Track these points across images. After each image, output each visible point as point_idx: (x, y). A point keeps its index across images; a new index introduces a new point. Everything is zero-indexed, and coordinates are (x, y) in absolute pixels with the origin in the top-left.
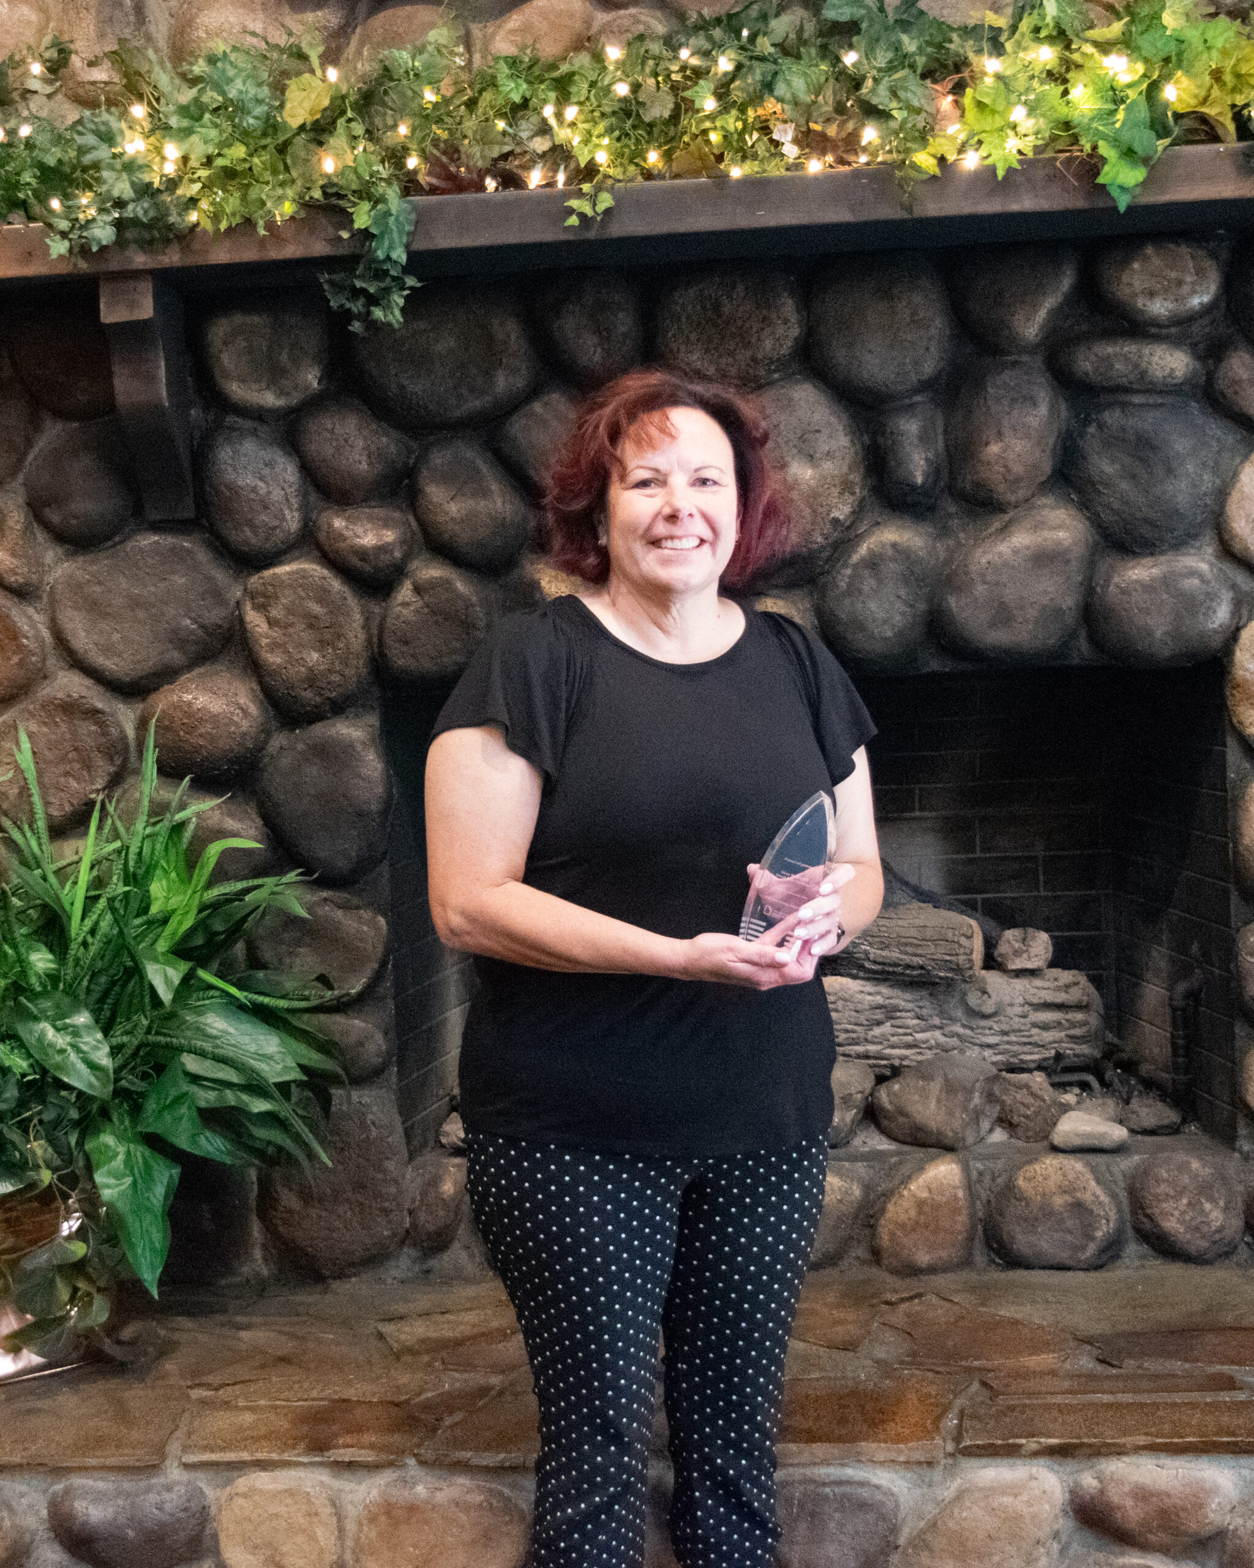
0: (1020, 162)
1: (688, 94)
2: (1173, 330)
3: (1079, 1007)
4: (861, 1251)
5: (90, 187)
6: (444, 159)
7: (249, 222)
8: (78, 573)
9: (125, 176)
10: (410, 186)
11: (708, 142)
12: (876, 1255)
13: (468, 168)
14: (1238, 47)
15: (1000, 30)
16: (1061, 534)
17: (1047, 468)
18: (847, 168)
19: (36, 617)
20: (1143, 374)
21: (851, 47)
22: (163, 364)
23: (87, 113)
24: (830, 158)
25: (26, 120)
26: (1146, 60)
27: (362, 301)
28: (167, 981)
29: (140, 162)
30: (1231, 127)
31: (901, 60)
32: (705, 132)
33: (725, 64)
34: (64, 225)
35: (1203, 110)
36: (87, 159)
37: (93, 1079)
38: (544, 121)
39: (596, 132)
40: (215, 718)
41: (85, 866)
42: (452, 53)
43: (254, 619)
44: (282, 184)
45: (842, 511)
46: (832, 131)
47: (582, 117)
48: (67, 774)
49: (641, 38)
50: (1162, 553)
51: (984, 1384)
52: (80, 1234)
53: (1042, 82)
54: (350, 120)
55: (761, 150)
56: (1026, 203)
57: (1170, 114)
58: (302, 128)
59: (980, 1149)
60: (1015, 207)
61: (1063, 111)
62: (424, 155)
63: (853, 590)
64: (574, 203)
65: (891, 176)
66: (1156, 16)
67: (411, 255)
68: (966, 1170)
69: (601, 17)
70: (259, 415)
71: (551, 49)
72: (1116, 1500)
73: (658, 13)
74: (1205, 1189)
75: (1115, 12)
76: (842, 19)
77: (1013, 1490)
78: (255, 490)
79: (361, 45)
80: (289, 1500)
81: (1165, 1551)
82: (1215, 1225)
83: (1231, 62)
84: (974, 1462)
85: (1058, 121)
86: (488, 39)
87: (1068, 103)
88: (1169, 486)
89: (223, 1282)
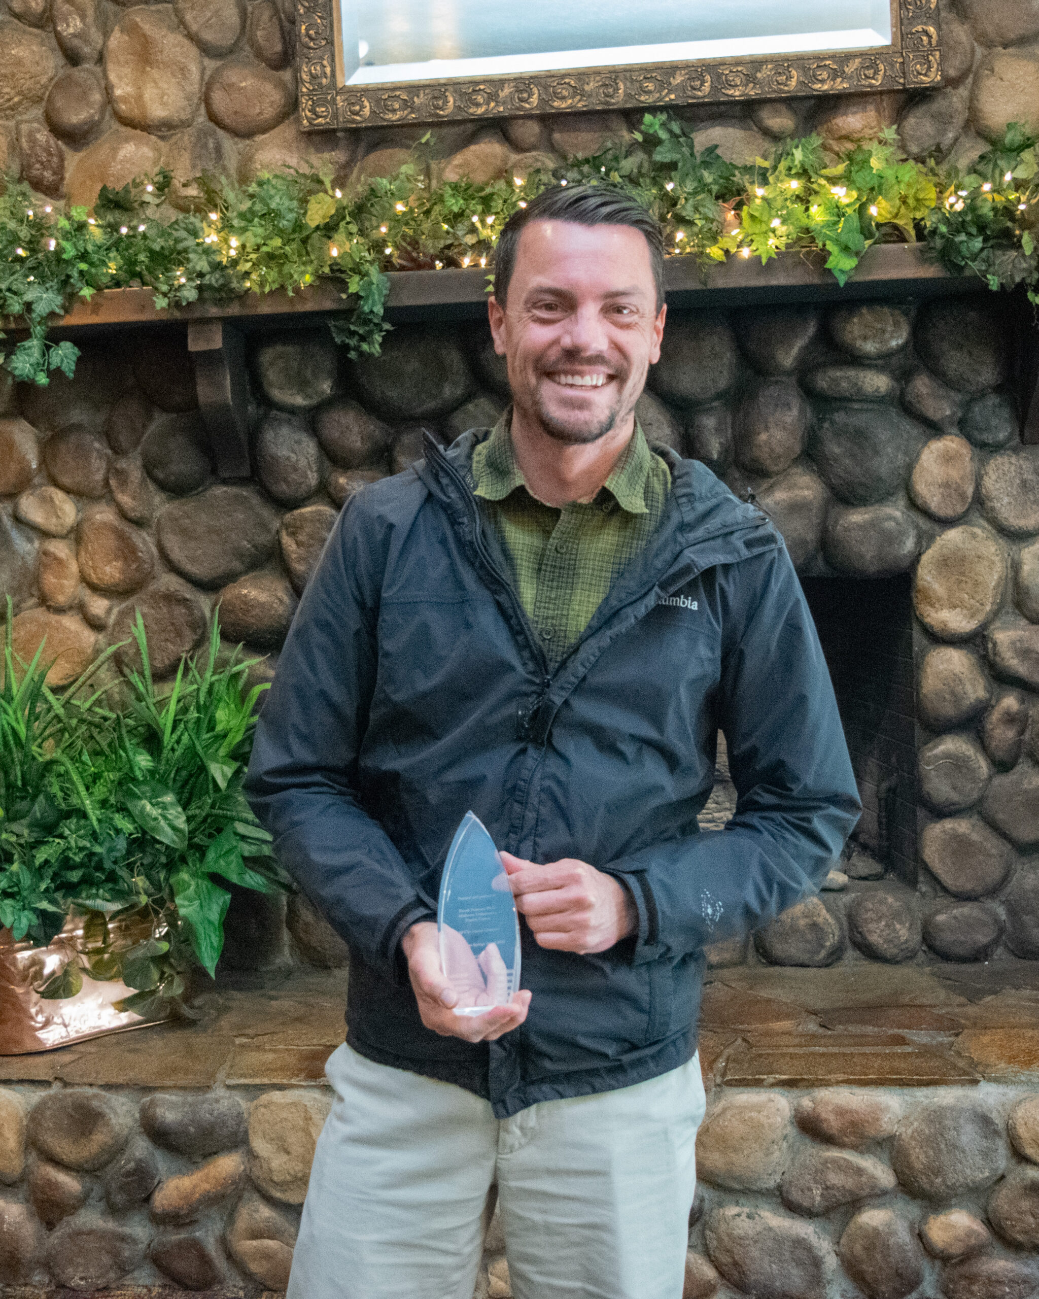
0: (777, 254)
2: (880, 362)
5: (180, 263)
6: (409, 248)
7: (283, 288)
8: (175, 512)
9: (204, 257)
10: (387, 265)
13: (424, 254)
14: (917, 182)
15: (766, 169)
16: (806, 493)
17: (798, 449)
19: (148, 538)
20: (859, 390)
21: (671, 180)
22: (228, 377)
23: (181, 216)
25: (143, 221)
26: (859, 189)
27: (357, 338)
28: (224, 775)
29: (214, 248)
30: (913, 233)
31: (703, 187)
34: (165, 288)
35: (895, 221)
36: (180, 246)
37: (175, 838)
38: (473, 224)
40: (262, 605)
41: (173, 702)
42: (416, 180)
43: (288, 543)
44: (304, 264)
47: (498, 222)
48: (167, 640)
49: (538, 171)
50: (872, 505)
51: (744, 1040)
52: (166, 937)
53: (793, 203)
54: (348, 223)
56: (780, 280)
57: (873, 224)
58: (318, 228)
60: (774, 282)
61: (805, 221)
62: (396, 246)
65: (695, 262)
66: (866, 161)
67: (387, 309)
69: (514, 157)
70: (292, 411)
71: (479, 178)
72: (824, 1115)
73: (550, 155)
74: (896, 916)
75: (840, 157)
76: (666, 160)
77: (758, 1108)
78: (288, 458)
79: (360, 173)
80: (293, 1110)
81: (855, 1148)
82: (903, 939)
83: (912, 192)
84: (735, 1090)
85: (801, 228)
86: (441, 171)
87: (808, 217)
88: (876, 462)
89: (264, 969)
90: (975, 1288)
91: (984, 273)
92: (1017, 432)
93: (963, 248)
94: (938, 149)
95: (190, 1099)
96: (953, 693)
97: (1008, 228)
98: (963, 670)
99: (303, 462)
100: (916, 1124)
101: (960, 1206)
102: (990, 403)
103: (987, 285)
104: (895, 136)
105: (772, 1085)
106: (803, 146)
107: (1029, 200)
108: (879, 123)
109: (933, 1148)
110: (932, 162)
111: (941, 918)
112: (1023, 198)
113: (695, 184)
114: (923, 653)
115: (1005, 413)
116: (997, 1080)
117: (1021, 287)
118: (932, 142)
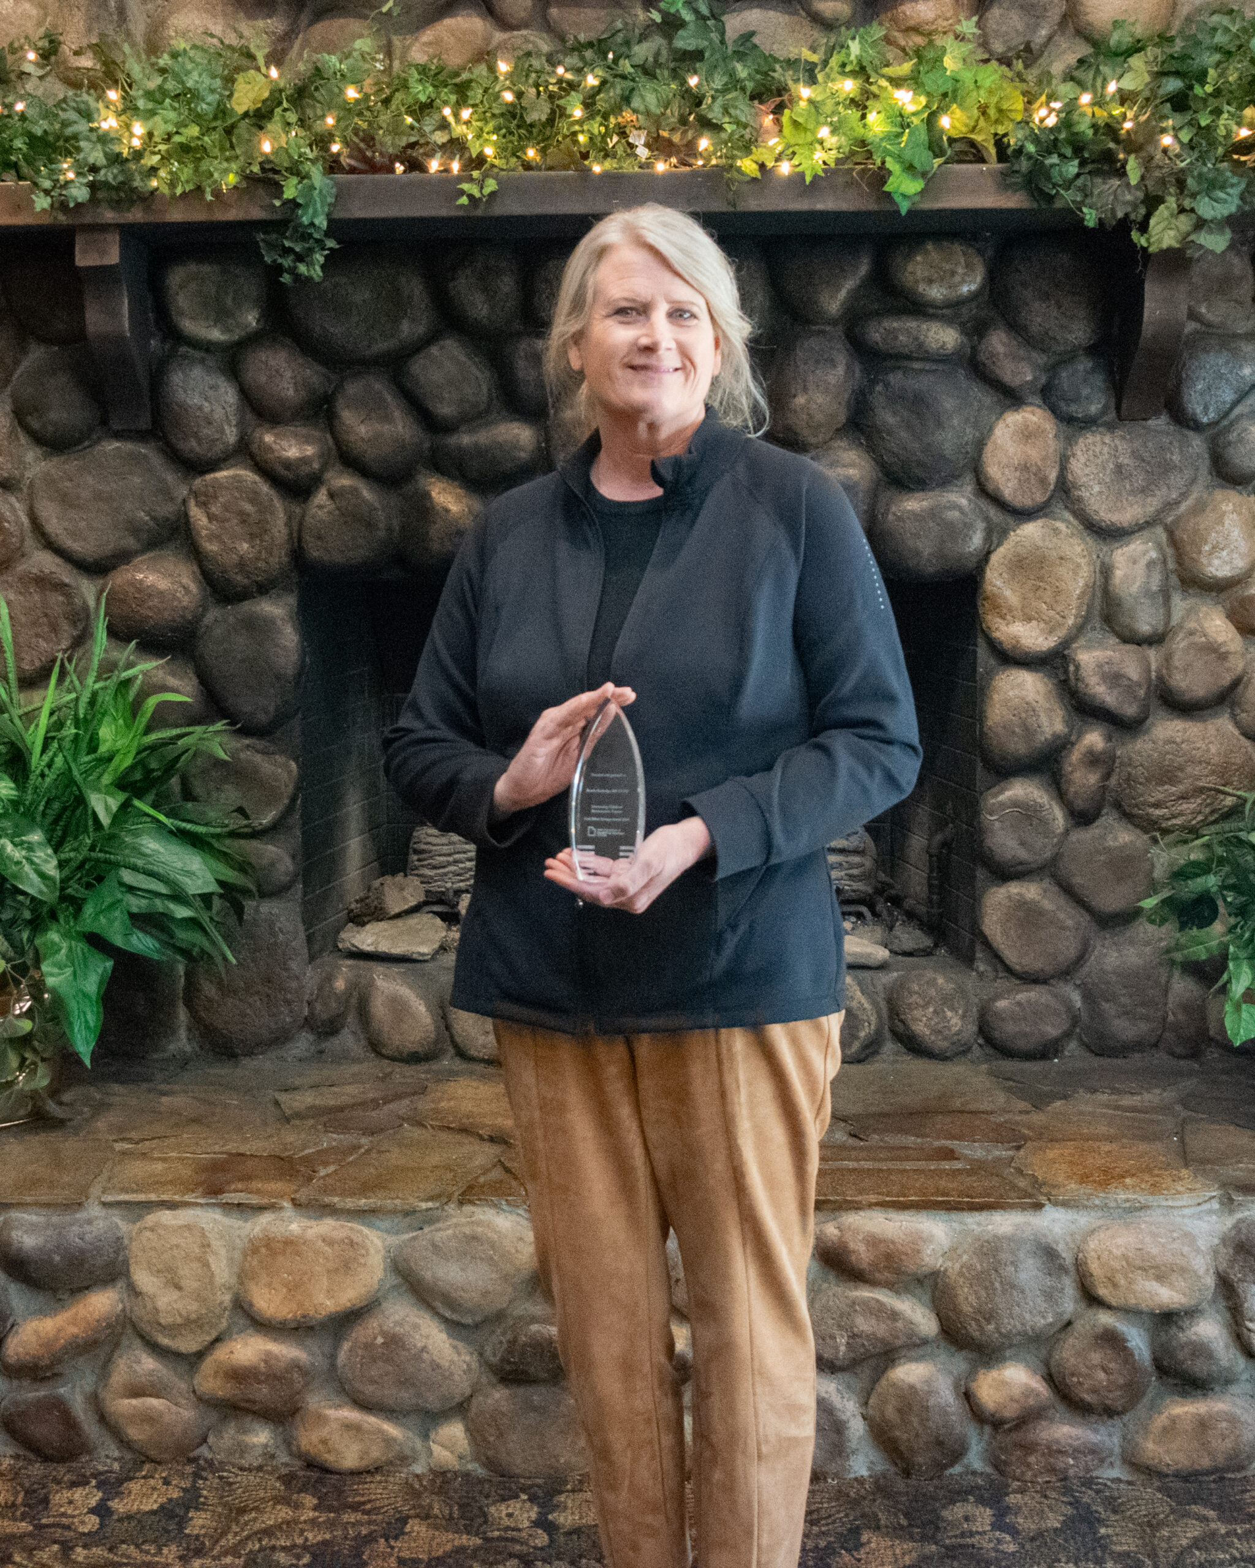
0: (824, 170)
1: (561, 102)
2: (946, 311)
3: (856, 852)
5: (69, 153)
6: (362, 145)
7: (199, 189)
8: (53, 471)
9: (99, 146)
10: (333, 166)
11: (576, 142)
13: (381, 154)
14: (1001, 88)
15: (815, 65)
16: (852, 471)
17: (842, 418)
18: (688, 169)
19: (17, 505)
20: (921, 345)
21: (695, 72)
22: (126, 301)
23: (70, 93)
24: (674, 160)
25: (22, 98)
26: (929, 94)
27: (292, 257)
28: (107, 808)
29: (113, 135)
30: (993, 151)
31: (735, 83)
32: (575, 134)
33: (592, 81)
34: (47, 184)
35: (972, 136)
36: (69, 131)
37: (45, 889)
38: (444, 118)
39: (486, 130)
40: (161, 594)
41: (45, 712)
42: (374, 59)
43: (197, 515)
44: (227, 160)
46: (676, 138)
47: (476, 117)
48: (38, 636)
49: (529, 54)
50: (932, 489)
52: (29, 1014)
53: (846, 108)
54: (285, 110)
55: (620, 151)
56: (827, 204)
57: (945, 138)
58: (246, 115)
60: (820, 207)
61: (860, 131)
62: (346, 143)
64: (465, 186)
65: (722, 177)
66: (939, 60)
67: (330, 221)
69: (499, 36)
70: (207, 347)
71: (454, 60)
72: (852, 1246)
73: (545, 35)
74: (947, 1000)
75: (907, 54)
76: (689, 48)
78: (200, 408)
79: (302, 48)
80: (186, 1234)
81: (890, 1286)
82: (955, 1029)
83: (995, 99)
85: (856, 139)
86: (406, 49)
87: (865, 126)
88: (938, 436)
89: (155, 1056)
90: (1032, 1459)
91: (1079, 205)
92: (1112, 405)
93: (1055, 172)
94: (1028, 48)
95: (55, 1219)
96: (1026, 728)
97: (1110, 150)
98: (1038, 698)
99: (218, 414)
100: (965, 1257)
101: (1015, 1358)
102: (1081, 367)
103: (1083, 219)
104: (975, 30)
106: (862, 38)
107: (1136, 117)
108: (956, 14)
109: (986, 1288)
110: (1019, 65)
111: (1002, 1004)
112: (1130, 114)
113: (725, 79)
114: (990, 674)
115: (1098, 380)
116: (1065, 1204)
117: (1125, 225)
118: (1020, 39)
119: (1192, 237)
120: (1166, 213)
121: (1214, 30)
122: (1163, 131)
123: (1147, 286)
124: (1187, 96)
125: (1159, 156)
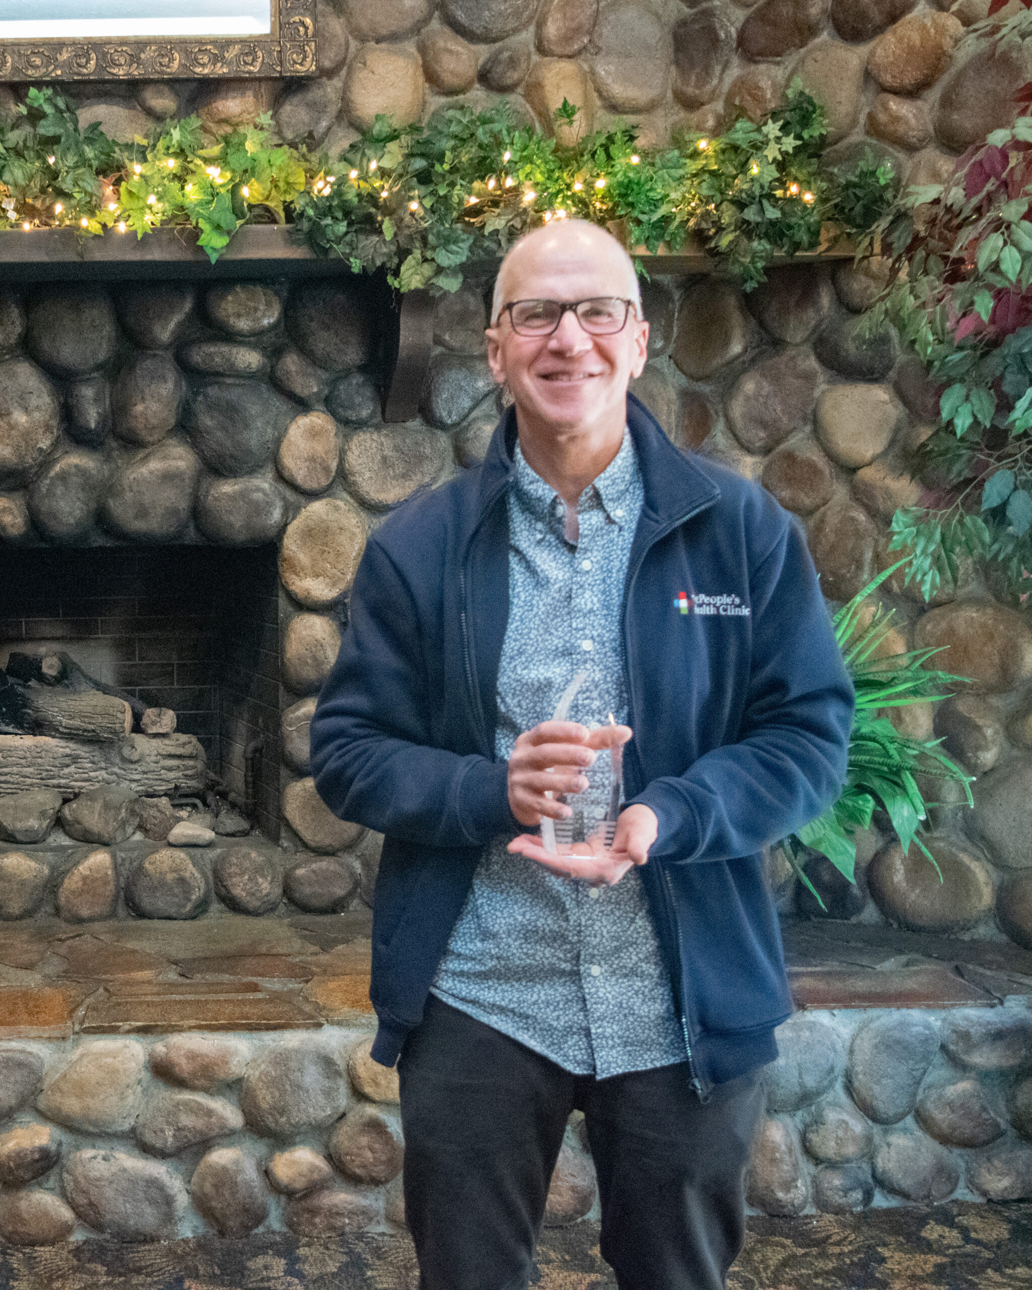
0: (152, 230)
2: (252, 339)
3: (190, 757)
4: (49, 909)
12: (57, 910)
14: (289, 166)
15: (146, 148)
16: (180, 463)
17: (172, 421)
18: (47, 228)
20: (232, 365)
21: (54, 153)
24: (37, 221)
26: (233, 171)
30: (282, 214)
31: (83, 162)
35: (267, 203)
45: (45, 443)
46: (38, 204)
50: (242, 476)
51: (106, 989)
53: (170, 181)
56: (156, 255)
57: (245, 204)
59: (126, 845)
60: (149, 257)
61: (180, 199)
63: (50, 493)
65: (73, 234)
66: (242, 144)
68: (114, 857)
72: (176, 1060)
75: (218, 140)
76: (50, 134)
77: (113, 1054)
81: (206, 1090)
82: (264, 892)
83: (283, 174)
84: (91, 1037)
85: (177, 205)
87: (183, 195)
88: (246, 435)
90: (317, 1220)
91: (348, 256)
92: (379, 409)
93: (329, 231)
94: (311, 135)
96: (315, 658)
97: (371, 213)
98: (325, 636)
100: (263, 1066)
101: (302, 1142)
102: (354, 382)
103: (350, 267)
104: (271, 122)
105: (128, 1032)
106: (182, 126)
107: (391, 188)
108: (257, 109)
109: (279, 1089)
110: (304, 149)
111: (300, 872)
112: (387, 186)
114: (288, 618)
115: (368, 392)
116: (339, 1023)
117: (382, 271)
118: (307, 129)
119: (434, 281)
120: (413, 262)
121: (451, 121)
122: (411, 199)
123: (403, 320)
124: (430, 172)
125: (407, 218)
